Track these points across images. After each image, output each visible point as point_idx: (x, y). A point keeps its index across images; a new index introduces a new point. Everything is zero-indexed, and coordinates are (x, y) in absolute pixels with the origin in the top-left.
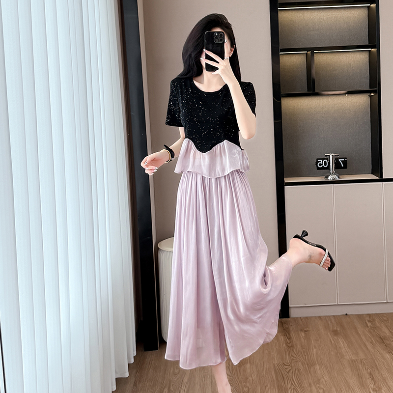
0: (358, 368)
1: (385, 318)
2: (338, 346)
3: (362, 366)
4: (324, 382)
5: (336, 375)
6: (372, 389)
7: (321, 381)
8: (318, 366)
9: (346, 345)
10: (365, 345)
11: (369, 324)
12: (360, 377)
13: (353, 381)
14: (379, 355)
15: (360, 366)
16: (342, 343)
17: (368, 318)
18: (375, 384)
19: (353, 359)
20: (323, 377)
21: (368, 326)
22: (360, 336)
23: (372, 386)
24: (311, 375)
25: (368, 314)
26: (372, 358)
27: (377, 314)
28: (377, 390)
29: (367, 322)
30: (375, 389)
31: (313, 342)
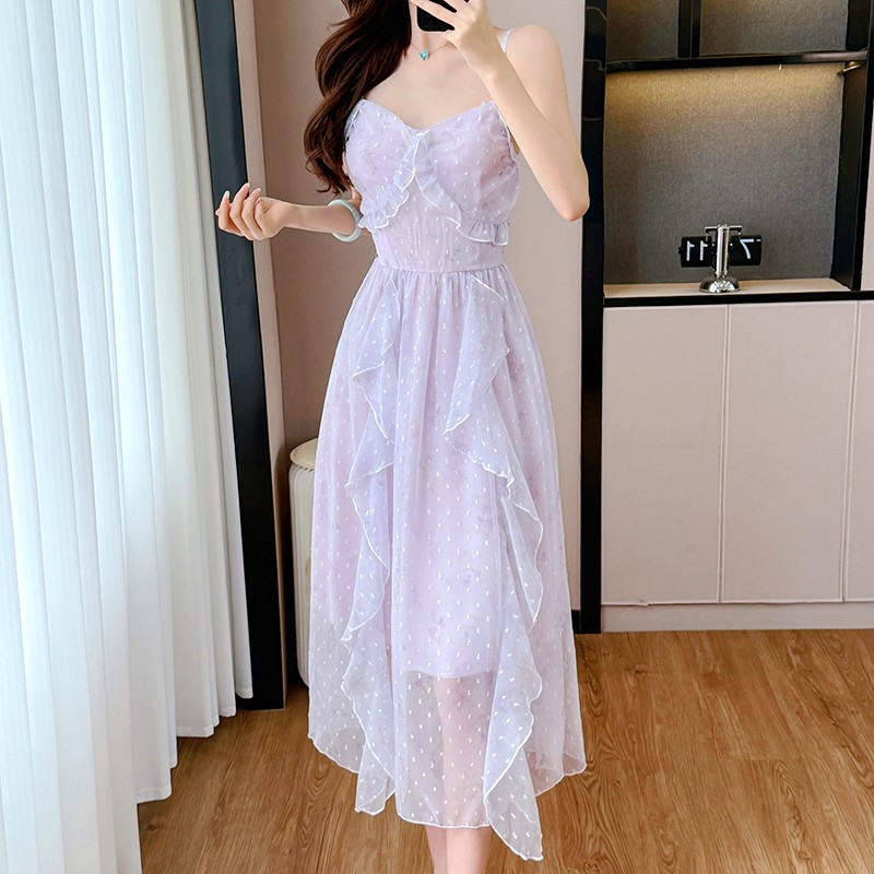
0: (762, 786)
1: (836, 645)
2: (715, 720)
3: (773, 782)
4: (677, 822)
5: (707, 804)
6: (796, 851)
7: (669, 820)
8: (664, 775)
9: (736, 716)
10: (783, 718)
11: (795, 660)
12: (766, 812)
13: (749, 826)
14: (818, 752)
15: (769, 781)
16: (725, 711)
17: (792, 643)
18: (804, 839)
19: (752, 758)
20: (675, 809)
21: (791, 665)
22: (772, 693)
23: (797, 842)
24: (646, 801)
25: (793, 631)
26: (800, 760)
27: (817, 632)
28: (810, 856)
29: (791, 655)
30: (805, 853)
31: (654, 704)
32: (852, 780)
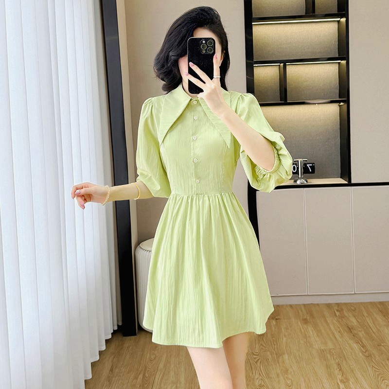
0: (326, 357)
1: (353, 308)
2: (307, 335)
4: (293, 371)
5: (305, 365)
6: (340, 380)
7: (289, 371)
8: (287, 356)
9: (315, 334)
10: (333, 334)
11: (337, 313)
12: (328, 367)
13: (321, 372)
14: (347, 345)
15: (329, 356)
16: (311, 331)
17: (336, 308)
18: (343, 375)
19: (322, 348)
20: (292, 367)
21: (336, 316)
22: (329, 325)
23: (340, 377)
24: (279, 365)
25: (336, 304)
26: (340, 348)
27: (345, 304)
28: (345, 381)
29: (336, 312)
30: (343, 380)
31: (283, 330)
32: (361, 354)
